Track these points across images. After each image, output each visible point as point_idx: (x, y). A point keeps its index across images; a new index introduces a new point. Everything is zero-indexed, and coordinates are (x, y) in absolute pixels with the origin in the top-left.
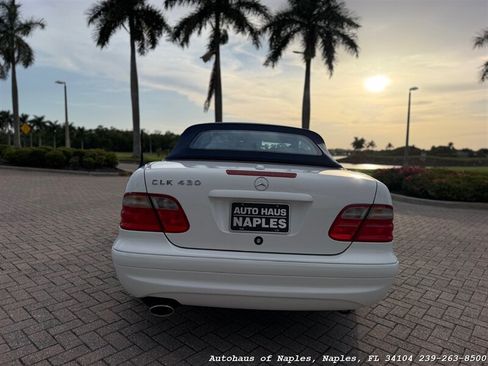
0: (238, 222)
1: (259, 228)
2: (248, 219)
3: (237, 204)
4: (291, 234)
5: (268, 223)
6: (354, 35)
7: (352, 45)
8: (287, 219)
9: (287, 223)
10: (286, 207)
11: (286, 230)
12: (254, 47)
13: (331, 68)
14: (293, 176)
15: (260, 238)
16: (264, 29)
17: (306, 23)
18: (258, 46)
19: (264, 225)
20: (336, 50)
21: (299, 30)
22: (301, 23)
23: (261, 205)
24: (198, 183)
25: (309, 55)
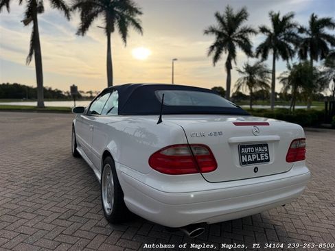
0: (244, 159)
1: (256, 161)
2: (249, 156)
3: (242, 146)
4: (271, 163)
5: (259, 157)
6: (139, 20)
7: (138, 26)
8: (268, 153)
9: (268, 155)
10: (267, 145)
11: (268, 160)
12: (66, 18)
13: (125, 41)
14: (267, 124)
15: (257, 168)
16: (75, 7)
17: (106, 7)
18: (69, 19)
19: (258, 159)
20: (128, 29)
21: (101, 11)
22: (102, 7)
23: (255, 145)
24: (220, 133)
25: (109, 30)
